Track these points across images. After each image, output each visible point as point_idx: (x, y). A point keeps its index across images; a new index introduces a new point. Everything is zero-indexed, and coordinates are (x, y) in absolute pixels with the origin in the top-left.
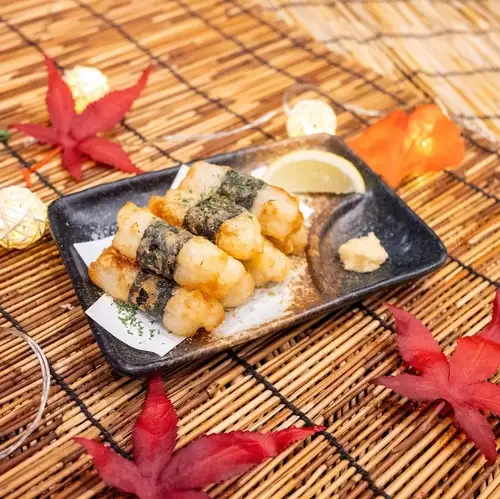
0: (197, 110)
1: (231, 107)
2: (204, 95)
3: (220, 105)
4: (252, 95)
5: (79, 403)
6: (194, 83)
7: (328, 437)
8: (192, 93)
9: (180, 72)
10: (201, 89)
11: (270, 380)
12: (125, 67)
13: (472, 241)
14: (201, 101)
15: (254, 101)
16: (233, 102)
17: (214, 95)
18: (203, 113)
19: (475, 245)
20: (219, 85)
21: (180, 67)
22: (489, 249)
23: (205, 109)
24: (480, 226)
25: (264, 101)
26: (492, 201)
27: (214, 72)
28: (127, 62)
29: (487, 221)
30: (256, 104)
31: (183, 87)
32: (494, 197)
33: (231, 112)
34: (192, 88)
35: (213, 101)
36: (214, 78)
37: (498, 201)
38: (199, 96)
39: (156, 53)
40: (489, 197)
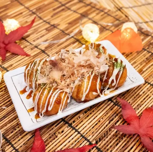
0: (46, 29)
1: (58, 27)
2: (49, 23)
3: (54, 26)
4: (66, 21)
5: (10, 143)
6: (45, 19)
7: (97, 148)
8: (45, 23)
9: (40, 15)
10: (48, 21)
11: (77, 128)
12: (21, 15)
13: (144, 70)
14: (48, 26)
15: (66, 24)
16: (59, 25)
17: (52, 23)
18: (48, 30)
19: (145, 71)
20: (54, 19)
21: (40, 13)
22: (150, 72)
23: (49, 29)
24: (147, 64)
25: (70, 23)
26: (150, 54)
27: (52, 14)
28: (21, 13)
29: (149, 62)
30: (67, 25)
31: (41, 21)
32: (151, 52)
33: (58, 29)
34: (44, 21)
35: (52, 25)
36: (52, 17)
37: (152, 54)
38: (47, 24)
39: (31, 9)
40: (149, 52)
